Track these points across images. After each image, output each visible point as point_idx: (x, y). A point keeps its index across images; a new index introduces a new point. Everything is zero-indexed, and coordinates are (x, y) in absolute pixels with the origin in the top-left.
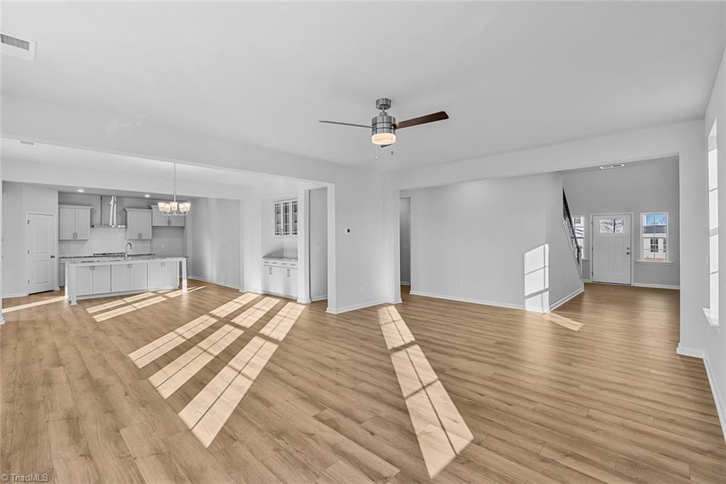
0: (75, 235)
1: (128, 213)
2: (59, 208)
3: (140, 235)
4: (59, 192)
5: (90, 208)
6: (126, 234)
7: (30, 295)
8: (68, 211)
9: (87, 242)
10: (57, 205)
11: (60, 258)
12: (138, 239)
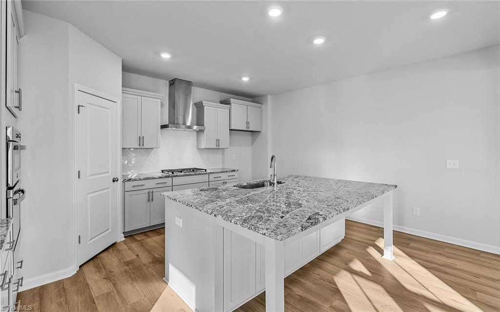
0: (141, 140)
1: (205, 107)
5: (161, 96)
6: (198, 140)
9: (153, 151)
11: (124, 181)
12: (215, 147)
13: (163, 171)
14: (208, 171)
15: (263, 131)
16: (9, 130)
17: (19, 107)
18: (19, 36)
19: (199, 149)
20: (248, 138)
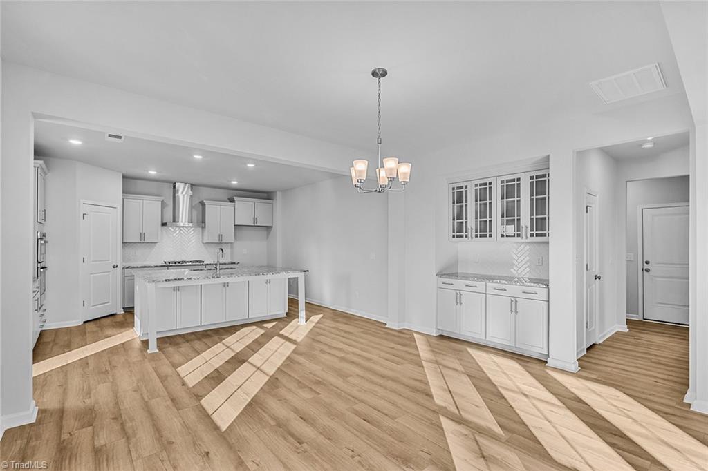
0: (142, 236)
1: (207, 206)
2: (123, 199)
3: (221, 236)
4: (124, 177)
5: (161, 198)
6: (203, 235)
7: (85, 322)
8: (135, 202)
9: (157, 245)
10: (121, 194)
11: (124, 268)
12: (218, 241)
13: (165, 263)
14: (205, 263)
15: (274, 226)
16: (39, 233)
17: (44, 220)
18: (45, 174)
19: (203, 243)
20: (264, 233)
